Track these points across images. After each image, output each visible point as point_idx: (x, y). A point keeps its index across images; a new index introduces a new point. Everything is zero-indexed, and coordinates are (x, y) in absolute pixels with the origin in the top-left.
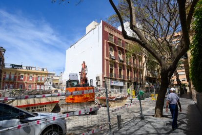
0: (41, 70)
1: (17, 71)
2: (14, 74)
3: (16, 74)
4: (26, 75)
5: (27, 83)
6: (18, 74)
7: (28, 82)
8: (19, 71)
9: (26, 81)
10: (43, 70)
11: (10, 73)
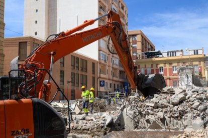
0: (192, 53)
1: (153, 62)
2: (150, 66)
3: (152, 66)
4: (168, 66)
5: (170, 79)
6: (155, 65)
7: (171, 77)
8: (157, 61)
9: (168, 76)
10: (196, 52)
11: (145, 65)
